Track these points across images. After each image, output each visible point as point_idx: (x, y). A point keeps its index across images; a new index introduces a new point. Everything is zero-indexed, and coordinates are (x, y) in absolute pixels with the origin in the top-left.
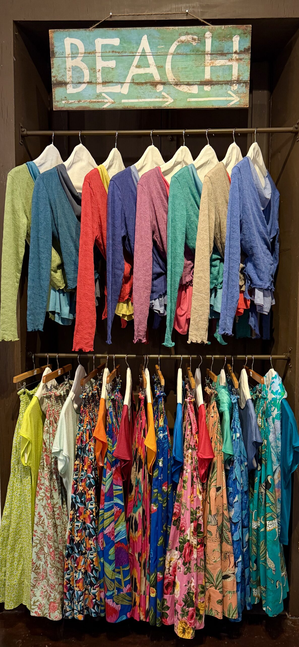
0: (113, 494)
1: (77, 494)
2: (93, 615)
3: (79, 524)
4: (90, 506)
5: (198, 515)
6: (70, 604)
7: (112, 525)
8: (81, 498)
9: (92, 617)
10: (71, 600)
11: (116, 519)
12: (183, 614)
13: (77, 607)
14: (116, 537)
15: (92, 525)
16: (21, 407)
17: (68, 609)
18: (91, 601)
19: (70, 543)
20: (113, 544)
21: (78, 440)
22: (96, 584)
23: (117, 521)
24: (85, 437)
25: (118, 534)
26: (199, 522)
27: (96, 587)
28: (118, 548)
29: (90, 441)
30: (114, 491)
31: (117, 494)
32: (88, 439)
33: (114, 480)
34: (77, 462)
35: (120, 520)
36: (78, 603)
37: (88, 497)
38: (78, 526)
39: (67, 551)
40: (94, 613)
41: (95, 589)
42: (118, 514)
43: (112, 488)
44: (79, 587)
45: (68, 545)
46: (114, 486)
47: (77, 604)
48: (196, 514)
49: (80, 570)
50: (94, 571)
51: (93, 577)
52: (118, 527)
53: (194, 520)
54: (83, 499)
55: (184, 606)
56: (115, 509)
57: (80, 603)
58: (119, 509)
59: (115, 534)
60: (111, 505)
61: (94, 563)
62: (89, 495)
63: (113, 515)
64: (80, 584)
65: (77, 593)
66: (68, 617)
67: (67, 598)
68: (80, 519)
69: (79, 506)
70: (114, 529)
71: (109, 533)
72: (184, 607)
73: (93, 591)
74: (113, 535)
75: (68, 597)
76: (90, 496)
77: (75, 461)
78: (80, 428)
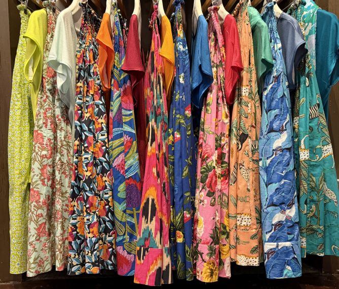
0: (121, 119)
1: (83, 122)
2: (110, 268)
3: (89, 156)
4: (101, 137)
5: (223, 143)
6: (77, 257)
7: (122, 157)
8: (88, 126)
9: (108, 270)
10: (79, 251)
11: (127, 150)
12: (211, 253)
13: (90, 258)
14: (126, 171)
15: (105, 158)
16: (22, 26)
17: (75, 263)
18: (107, 251)
19: (75, 180)
20: (124, 179)
21: (79, 59)
22: (112, 230)
23: (128, 152)
24: (88, 56)
25: (129, 168)
26: (224, 151)
27: (112, 234)
28: (130, 185)
29: (95, 63)
30: (123, 117)
31: (127, 120)
32: (92, 59)
33: (123, 103)
34: (79, 84)
35: (131, 152)
36: (92, 253)
37: (98, 126)
38: (87, 158)
39: (72, 190)
40: (111, 265)
41: (111, 236)
42: (129, 144)
43: (121, 113)
44: (93, 232)
45: (73, 181)
46: (123, 111)
47: (90, 254)
48: (221, 140)
49: (94, 213)
50: (110, 214)
51: (108, 221)
52: (129, 160)
53: (219, 147)
54: (91, 127)
55: (212, 243)
56: (126, 138)
57: (95, 253)
58: (129, 138)
59: (126, 168)
60: (119, 132)
61: (110, 204)
62: (98, 124)
63: (122, 144)
64: (95, 229)
65: (91, 241)
66: (74, 273)
67: (73, 249)
68: (89, 150)
69: (87, 134)
70: (124, 162)
71: (118, 165)
72: (212, 245)
73: (109, 239)
74: (123, 168)
75: (74, 247)
76: (100, 126)
77: (77, 83)
78: (81, 45)
